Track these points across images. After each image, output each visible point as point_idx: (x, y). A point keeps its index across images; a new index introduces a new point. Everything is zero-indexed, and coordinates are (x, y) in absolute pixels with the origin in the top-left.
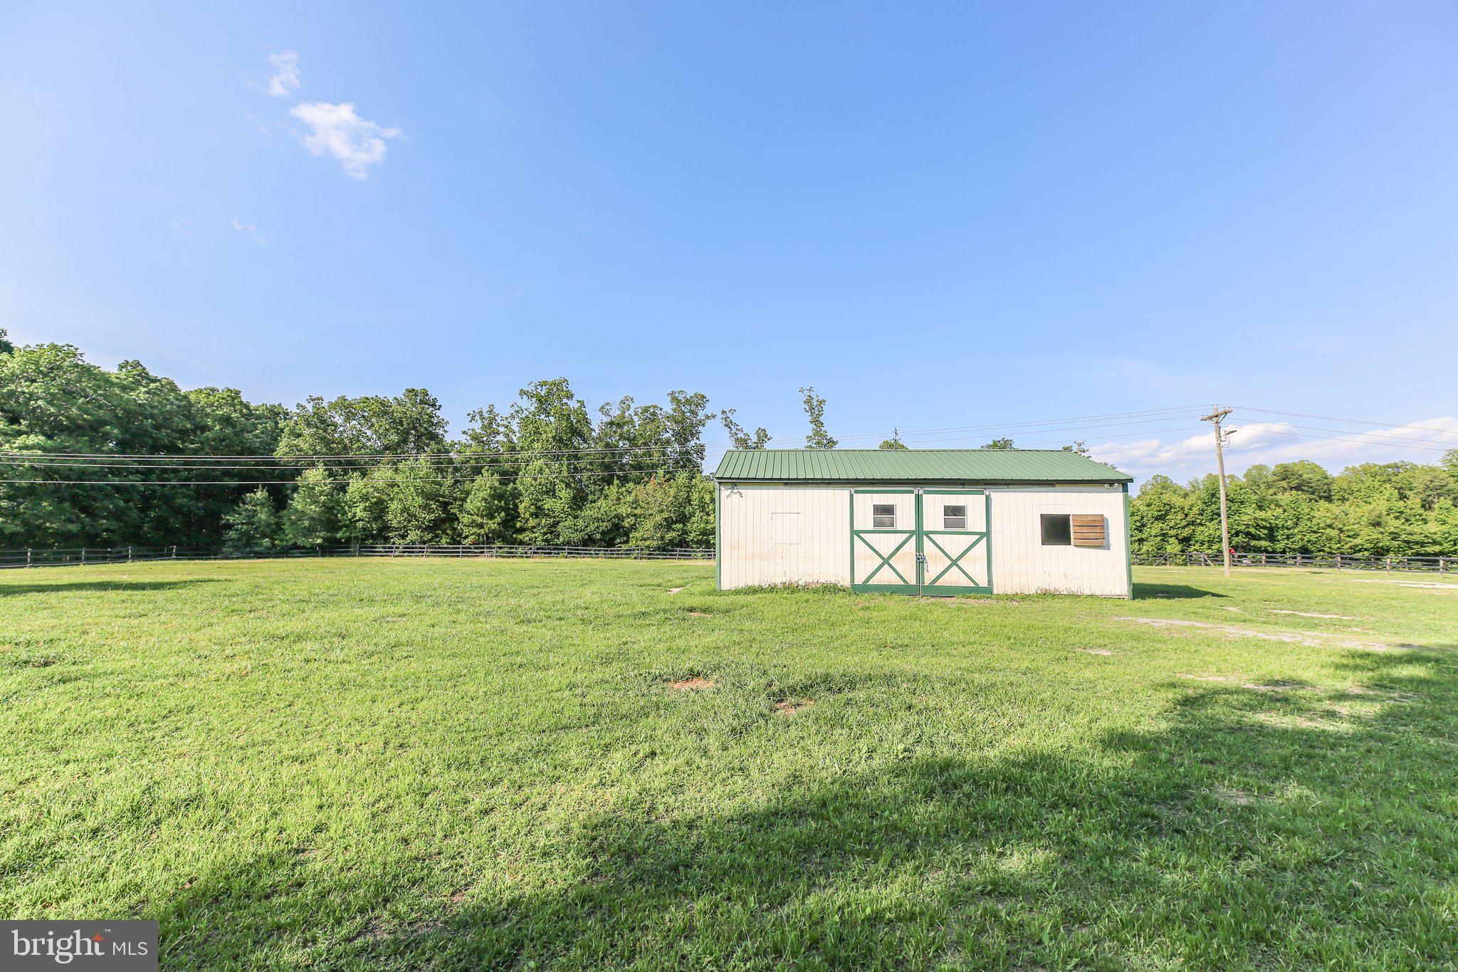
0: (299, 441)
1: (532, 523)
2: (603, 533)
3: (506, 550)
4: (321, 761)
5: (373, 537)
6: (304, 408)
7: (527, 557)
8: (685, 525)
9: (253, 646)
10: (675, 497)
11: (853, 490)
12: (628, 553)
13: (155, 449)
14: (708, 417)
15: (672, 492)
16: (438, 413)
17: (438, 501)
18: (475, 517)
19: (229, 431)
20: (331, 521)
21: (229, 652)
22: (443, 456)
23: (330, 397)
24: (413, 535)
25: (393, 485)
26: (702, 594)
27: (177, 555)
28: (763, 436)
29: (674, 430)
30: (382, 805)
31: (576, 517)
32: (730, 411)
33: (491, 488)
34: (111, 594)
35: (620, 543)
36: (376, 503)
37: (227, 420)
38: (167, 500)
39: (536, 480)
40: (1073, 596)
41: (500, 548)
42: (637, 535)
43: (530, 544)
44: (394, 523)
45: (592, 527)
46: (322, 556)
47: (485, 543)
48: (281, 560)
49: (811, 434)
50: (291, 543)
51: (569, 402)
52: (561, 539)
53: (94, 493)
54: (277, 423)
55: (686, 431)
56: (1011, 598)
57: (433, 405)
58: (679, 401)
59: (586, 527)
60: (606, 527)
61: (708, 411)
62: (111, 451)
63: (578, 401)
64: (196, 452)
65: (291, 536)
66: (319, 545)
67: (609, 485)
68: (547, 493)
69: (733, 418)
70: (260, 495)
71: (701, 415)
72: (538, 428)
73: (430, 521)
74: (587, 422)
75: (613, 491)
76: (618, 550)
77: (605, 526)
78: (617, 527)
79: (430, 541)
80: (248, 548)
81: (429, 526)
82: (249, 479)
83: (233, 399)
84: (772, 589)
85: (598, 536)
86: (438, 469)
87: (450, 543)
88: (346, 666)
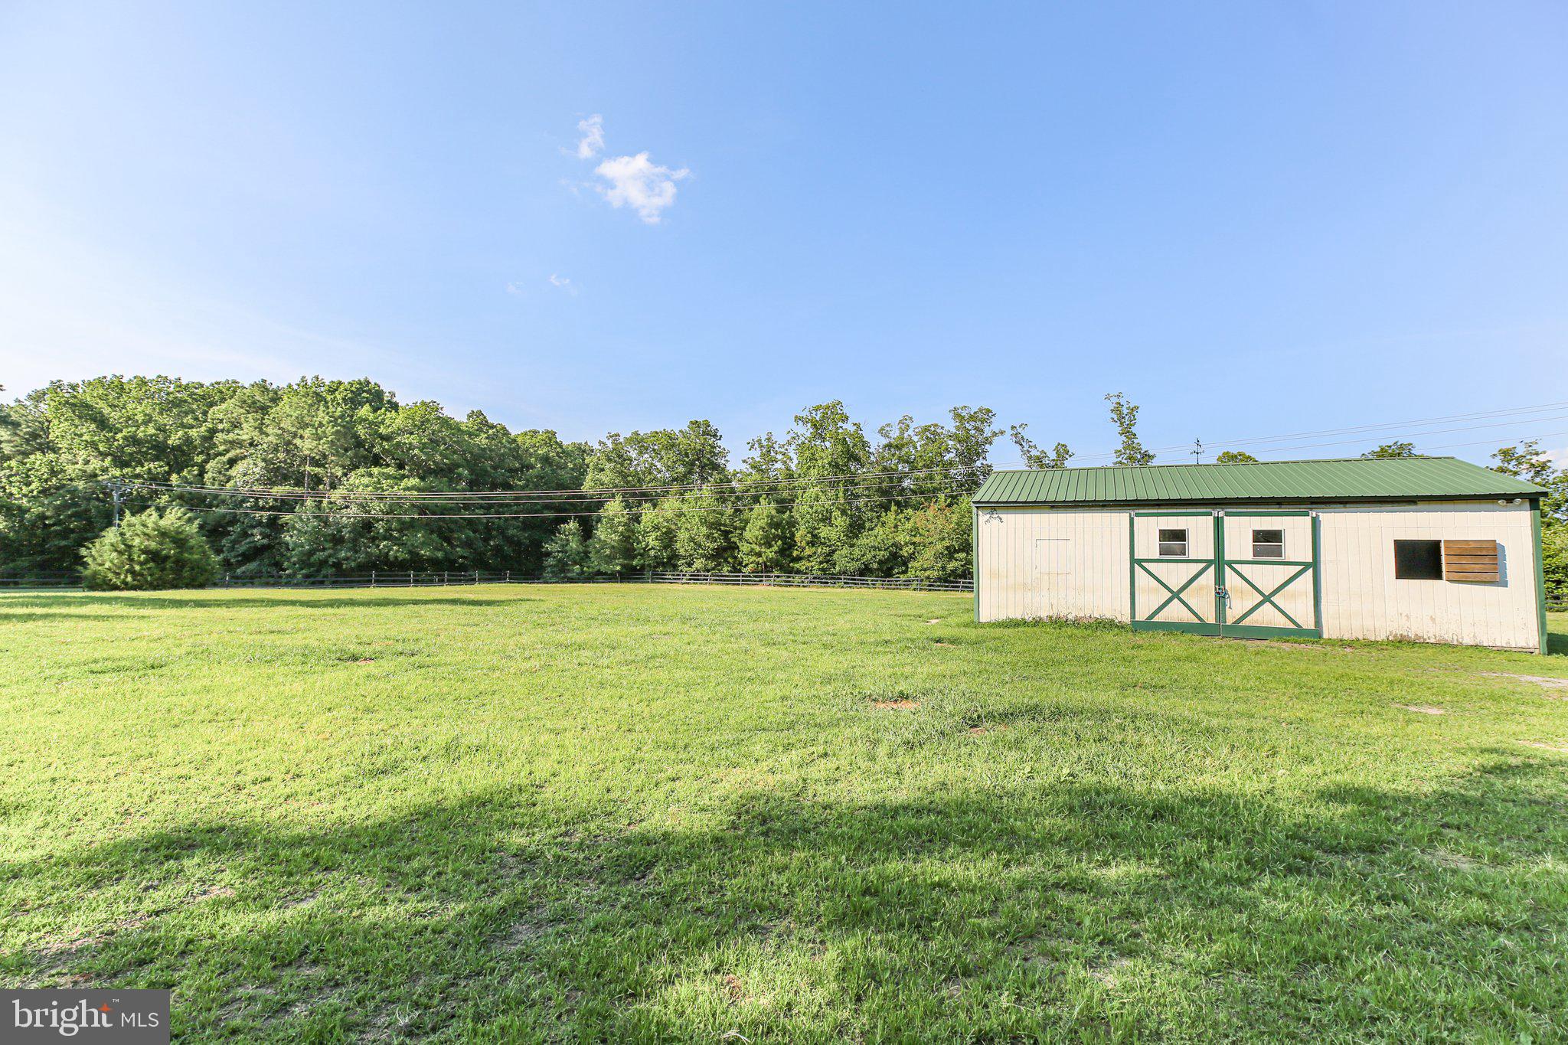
0: (602, 476)
1: (808, 551)
2: (880, 562)
3: (784, 579)
4: (568, 735)
5: (663, 564)
6: (604, 444)
7: (804, 586)
8: (968, 554)
9: (545, 651)
10: (957, 524)
11: (1133, 513)
12: (907, 584)
13: (494, 487)
14: (995, 434)
15: (955, 518)
16: (719, 443)
17: (720, 530)
18: (754, 546)
19: (548, 469)
20: (628, 549)
21: (527, 654)
22: (725, 486)
23: (625, 434)
24: (699, 564)
25: (681, 515)
26: (958, 626)
27: (510, 579)
28: (1063, 452)
29: (957, 449)
30: (601, 766)
31: (852, 546)
32: (1020, 426)
33: (768, 517)
34: (459, 608)
35: (898, 573)
36: (666, 533)
37: (546, 460)
38: (502, 531)
39: (812, 507)
40: (1443, 646)
41: (778, 577)
42: (917, 564)
43: (806, 573)
44: (682, 552)
45: (869, 556)
46: (621, 582)
47: (764, 571)
48: (588, 585)
49: (1120, 447)
50: (596, 569)
51: (845, 426)
52: (838, 569)
53: (452, 526)
54: (584, 460)
55: (972, 450)
56: (1342, 643)
57: (715, 436)
58: (963, 417)
59: (863, 556)
60: (884, 556)
61: (995, 427)
62: (464, 490)
63: (855, 424)
64: (523, 488)
65: (596, 563)
66: (618, 571)
67: (886, 512)
68: (823, 520)
69: (1026, 434)
70: (572, 525)
71: (987, 432)
72: (813, 454)
73: (713, 550)
74: (865, 445)
75: (890, 517)
76: (896, 581)
77: (882, 555)
78: (894, 556)
79: (713, 569)
80: (562, 575)
81: (713, 555)
82: (562, 512)
83: (550, 440)
84: (1037, 623)
85: (875, 566)
86: (721, 498)
87: (731, 572)
88: (608, 670)
